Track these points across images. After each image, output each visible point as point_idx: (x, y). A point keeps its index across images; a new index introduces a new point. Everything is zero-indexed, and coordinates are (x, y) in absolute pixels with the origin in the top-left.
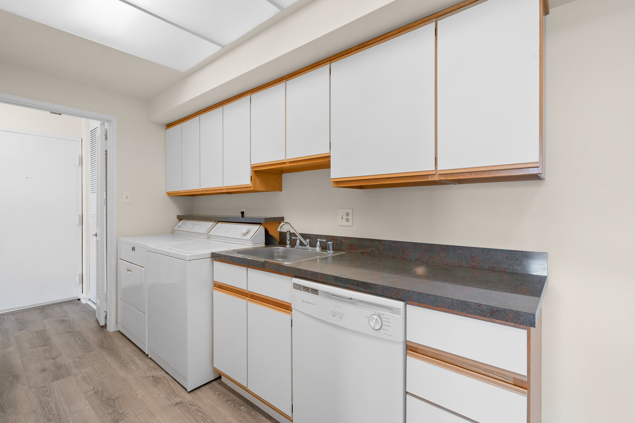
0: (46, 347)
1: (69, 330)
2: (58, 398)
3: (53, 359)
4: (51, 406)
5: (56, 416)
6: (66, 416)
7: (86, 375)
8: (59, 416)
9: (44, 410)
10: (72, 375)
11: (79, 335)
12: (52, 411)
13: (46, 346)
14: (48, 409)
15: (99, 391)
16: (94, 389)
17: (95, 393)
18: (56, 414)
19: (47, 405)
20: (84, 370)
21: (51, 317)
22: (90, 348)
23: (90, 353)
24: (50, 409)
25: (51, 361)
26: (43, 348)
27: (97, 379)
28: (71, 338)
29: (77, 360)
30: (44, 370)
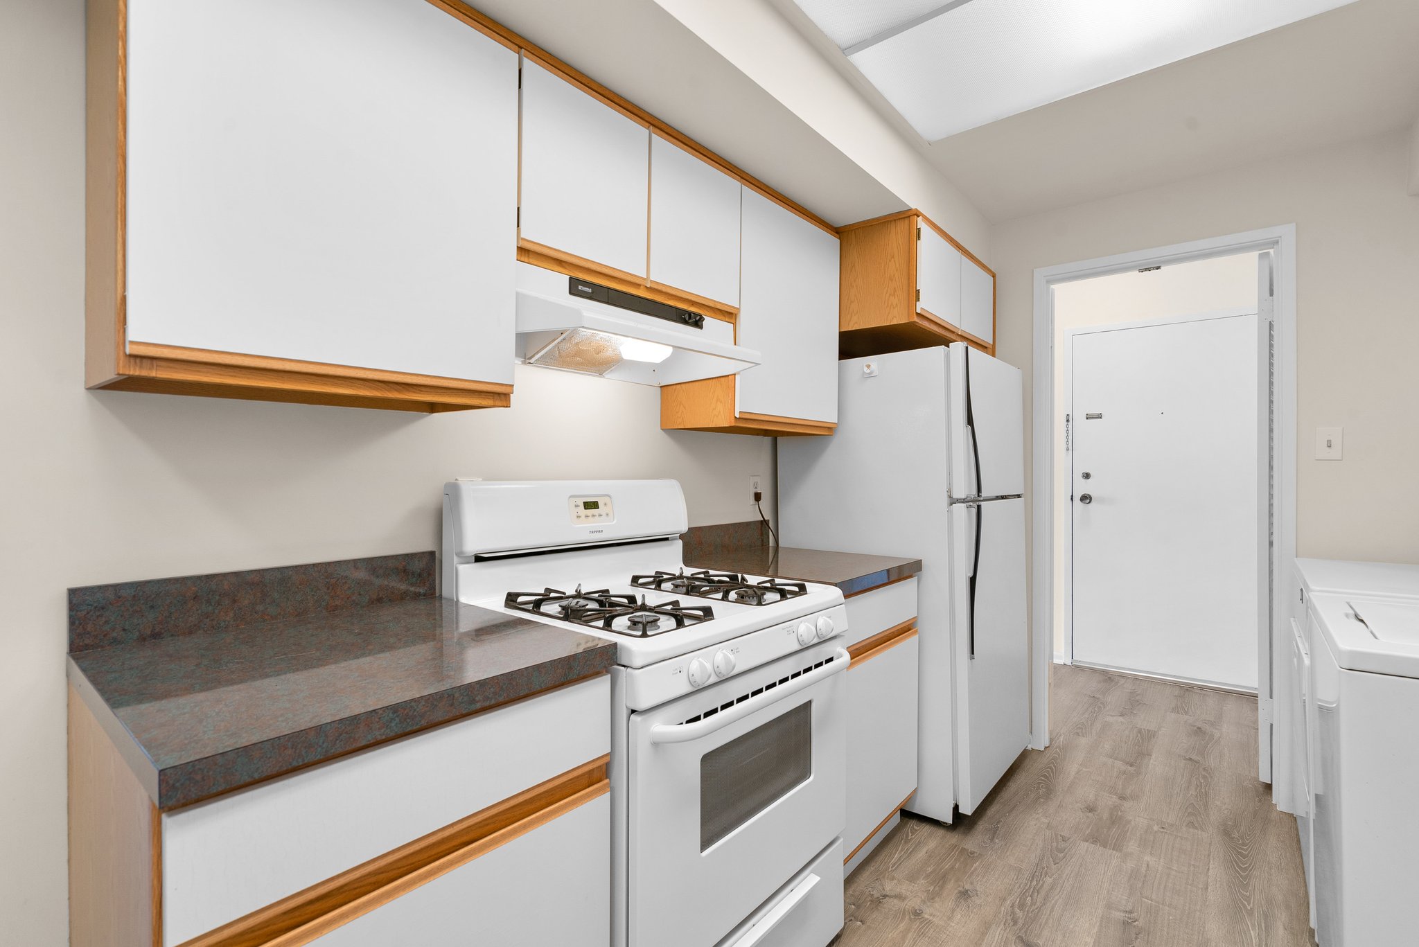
0: (1130, 768)
1: (1194, 757)
2: (1064, 877)
3: (1122, 798)
4: (1044, 882)
5: (1036, 907)
6: (1046, 923)
7: (1143, 870)
8: (1039, 912)
9: (1031, 882)
10: (1121, 851)
11: (1204, 777)
12: (1038, 893)
13: (1131, 766)
14: (1037, 884)
15: (1134, 926)
16: (1131, 912)
17: (1125, 923)
18: (1038, 904)
19: (1041, 875)
20: (1147, 858)
21: (1186, 713)
22: (1200, 820)
23: (1191, 830)
24: (1040, 885)
25: (1115, 799)
26: (1123, 767)
27: (1154, 897)
28: (1183, 775)
29: (1156, 828)
30: (1091, 809)
